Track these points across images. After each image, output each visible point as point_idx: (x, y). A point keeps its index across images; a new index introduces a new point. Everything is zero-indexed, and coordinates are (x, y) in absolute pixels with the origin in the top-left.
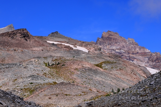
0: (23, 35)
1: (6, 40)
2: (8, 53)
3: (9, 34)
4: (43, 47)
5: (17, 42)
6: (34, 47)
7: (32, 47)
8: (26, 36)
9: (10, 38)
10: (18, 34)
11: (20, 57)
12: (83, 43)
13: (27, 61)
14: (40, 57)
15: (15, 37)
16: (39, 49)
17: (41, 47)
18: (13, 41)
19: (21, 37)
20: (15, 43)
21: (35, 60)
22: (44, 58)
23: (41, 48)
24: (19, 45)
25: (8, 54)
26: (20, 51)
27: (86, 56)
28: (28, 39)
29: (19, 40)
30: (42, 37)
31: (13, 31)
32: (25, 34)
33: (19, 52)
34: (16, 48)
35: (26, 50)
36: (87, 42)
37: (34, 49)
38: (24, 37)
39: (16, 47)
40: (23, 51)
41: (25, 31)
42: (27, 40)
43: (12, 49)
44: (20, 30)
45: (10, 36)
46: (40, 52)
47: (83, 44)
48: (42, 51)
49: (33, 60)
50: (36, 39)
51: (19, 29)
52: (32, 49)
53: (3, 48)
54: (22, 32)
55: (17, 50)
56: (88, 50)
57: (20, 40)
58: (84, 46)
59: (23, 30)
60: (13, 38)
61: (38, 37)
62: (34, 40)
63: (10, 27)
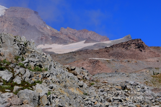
0: (138, 45)
1: (120, 51)
2: (122, 64)
4: (159, 58)
5: (132, 53)
6: (149, 57)
7: (147, 58)
8: (140, 47)
9: (124, 49)
10: (132, 45)
11: (133, 69)
13: (138, 71)
14: (152, 68)
15: (129, 48)
16: (154, 60)
17: (156, 58)
18: (127, 52)
19: (135, 48)
20: (129, 54)
21: (146, 71)
22: (156, 68)
23: (156, 59)
24: (133, 56)
25: (121, 66)
26: (133, 62)
28: (142, 50)
29: (133, 51)
30: (158, 47)
31: (127, 42)
32: (140, 44)
33: (132, 64)
34: (130, 60)
35: (140, 61)
37: (149, 60)
38: (139, 47)
39: (131, 58)
40: (137, 63)
41: (140, 41)
42: (142, 51)
43: (126, 60)
44: (134, 40)
45: (124, 47)
46: (155, 63)
48: (157, 62)
49: (145, 70)
50: (152, 50)
51: (133, 40)
52: (146, 60)
53: (116, 59)
54: (137, 43)
55: (130, 61)
57: (135, 51)
59: (138, 41)
60: (127, 49)
61: (154, 48)
62: (149, 51)
63: (128, 37)
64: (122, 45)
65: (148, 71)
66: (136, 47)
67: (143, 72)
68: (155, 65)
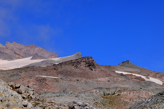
0: (88, 63)
1: (69, 69)
2: (71, 84)
3: (73, 63)
4: (110, 77)
5: (81, 71)
6: (100, 77)
7: (97, 77)
8: (91, 65)
9: (73, 67)
10: (82, 63)
11: (83, 89)
12: (158, 73)
13: (87, 91)
14: (102, 88)
15: (79, 66)
16: (104, 80)
17: (107, 77)
18: (77, 70)
19: (85, 66)
20: (79, 72)
21: (96, 91)
22: (106, 89)
23: (107, 79)
24: (83, 75)
25: (70, 85)
26: (83, 81)
27: (154, 88)
28: (93, 68)
29: (83, 70)
30: (110, 66)
31: (77, 60)
32: (90, 62)
33: (82, 83)
34: (80, 79)
35: (90, 81)
36: (162, 73)
37: (100, 79)
38: (89, 66)
39: (80, 77)
40: (86, 82)
41: (90, 60)
42: (92, 70)
43: (74, 79)
44: (85, 58)
45: (73, 65)
46: (106, 83)
47: (157, 75)
48: (108, 82)
49: (95, 91)
50: (103, 69)
51: (83, 58)
52: (97, 79)
53: (65, 77)
54: (87, 61)
55: (80, 80)
56: (162, 82)
57: (85, 69)
58: (159, 78)
59: (88, 59)
60: (76, 67)
61: (106, 67)
62: (99, 69)
63: (78, 55)
64: (71, 63)
65: (98, 91)
66: (87, 65)
67: (93, 92)
68: (106, 85)
